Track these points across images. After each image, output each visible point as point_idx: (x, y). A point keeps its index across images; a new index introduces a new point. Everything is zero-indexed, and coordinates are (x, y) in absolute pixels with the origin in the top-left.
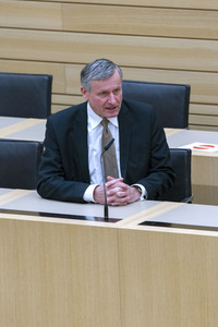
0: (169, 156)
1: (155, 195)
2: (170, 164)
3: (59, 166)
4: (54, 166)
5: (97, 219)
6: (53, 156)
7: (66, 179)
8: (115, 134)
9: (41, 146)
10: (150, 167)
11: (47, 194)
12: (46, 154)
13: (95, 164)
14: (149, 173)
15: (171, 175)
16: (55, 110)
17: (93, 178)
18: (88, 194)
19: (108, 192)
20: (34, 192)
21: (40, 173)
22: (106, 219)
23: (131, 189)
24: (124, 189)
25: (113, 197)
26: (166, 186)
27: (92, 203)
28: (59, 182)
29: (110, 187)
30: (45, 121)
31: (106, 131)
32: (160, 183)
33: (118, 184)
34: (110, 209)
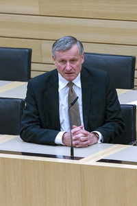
0: (120, 110)
1: (109, 139)
2: (120, 116)
3: (37, 117)
4: (33, 117)
5: (65, 157)
6: (32, 109)
7: (42, 127)
8: (79, 93)
9: (23, 102)
10: (105, 118)
11: (28, 139)
12: (27, 108)
13: (64, 116)
14: (104, 123)
15: (121, 125)
16: (33, 75)
17: (62, 126)
18: (59, 138)
19: (73, 138)
20: (18, 137)
21: (22, 122)
22: (72, 157)
23: (91, 134)
24: (86, 135)
25: (78, 141)
26: (117, 132)
27: (61, 145)
28: (36, 130)
29: (75, 133)
30: (27, 83)
31: (71, 91)
32: (113, 130)
33: (80, 131)
34: (75, 150)
